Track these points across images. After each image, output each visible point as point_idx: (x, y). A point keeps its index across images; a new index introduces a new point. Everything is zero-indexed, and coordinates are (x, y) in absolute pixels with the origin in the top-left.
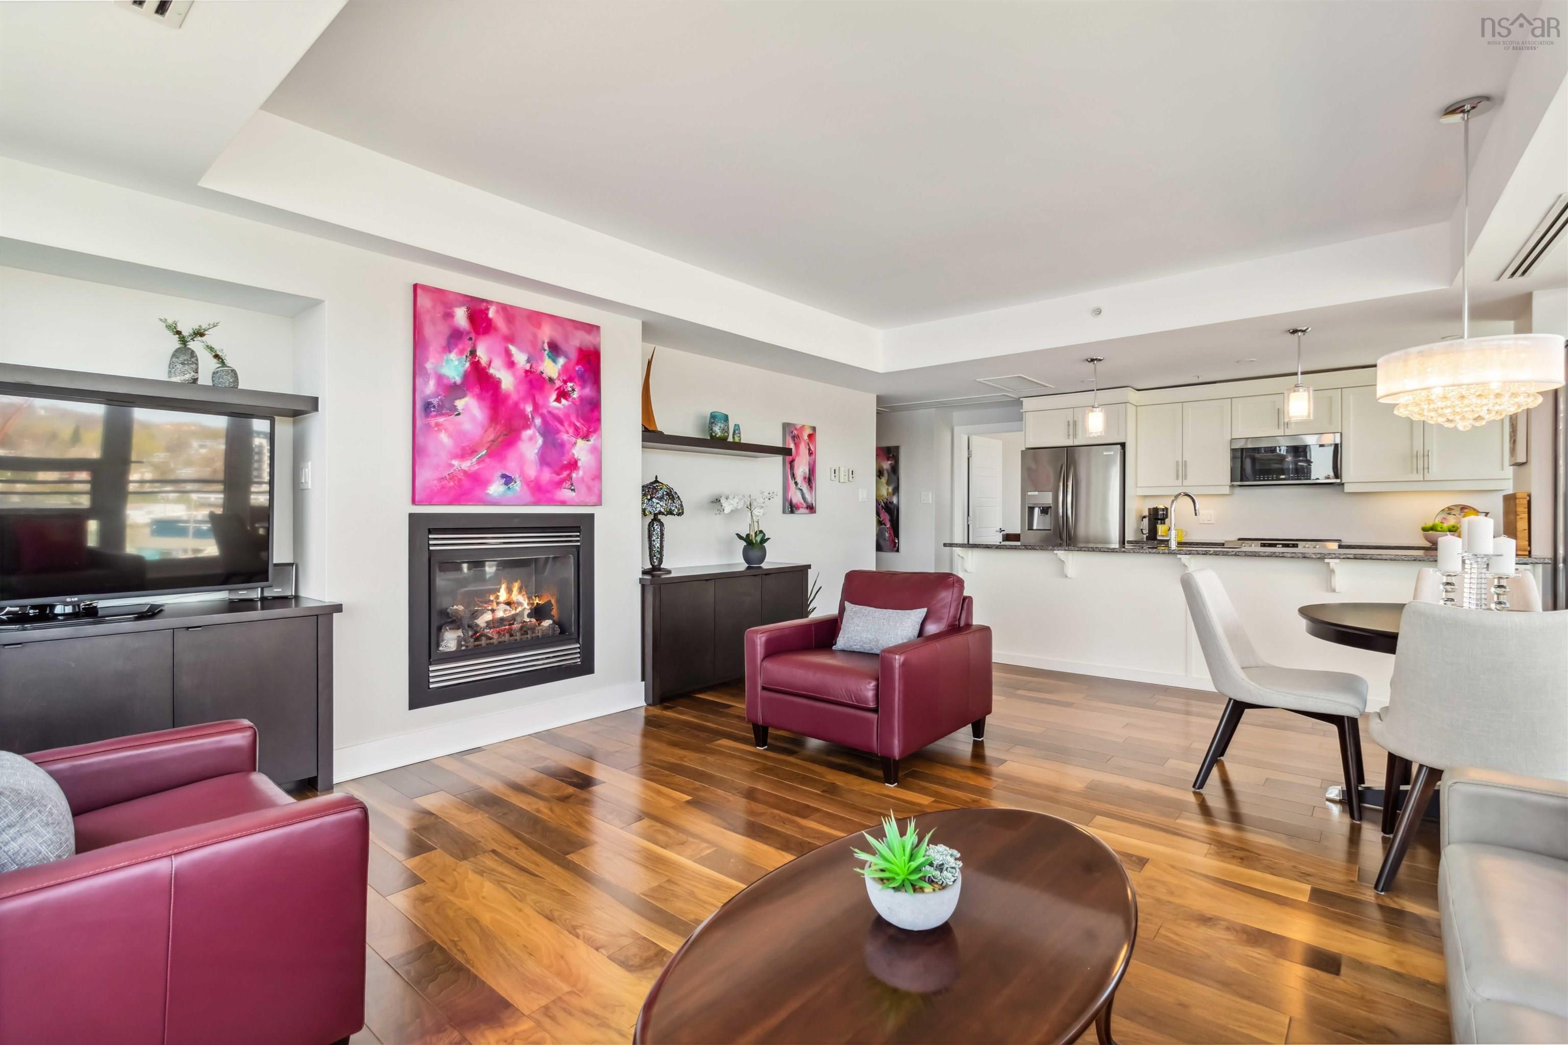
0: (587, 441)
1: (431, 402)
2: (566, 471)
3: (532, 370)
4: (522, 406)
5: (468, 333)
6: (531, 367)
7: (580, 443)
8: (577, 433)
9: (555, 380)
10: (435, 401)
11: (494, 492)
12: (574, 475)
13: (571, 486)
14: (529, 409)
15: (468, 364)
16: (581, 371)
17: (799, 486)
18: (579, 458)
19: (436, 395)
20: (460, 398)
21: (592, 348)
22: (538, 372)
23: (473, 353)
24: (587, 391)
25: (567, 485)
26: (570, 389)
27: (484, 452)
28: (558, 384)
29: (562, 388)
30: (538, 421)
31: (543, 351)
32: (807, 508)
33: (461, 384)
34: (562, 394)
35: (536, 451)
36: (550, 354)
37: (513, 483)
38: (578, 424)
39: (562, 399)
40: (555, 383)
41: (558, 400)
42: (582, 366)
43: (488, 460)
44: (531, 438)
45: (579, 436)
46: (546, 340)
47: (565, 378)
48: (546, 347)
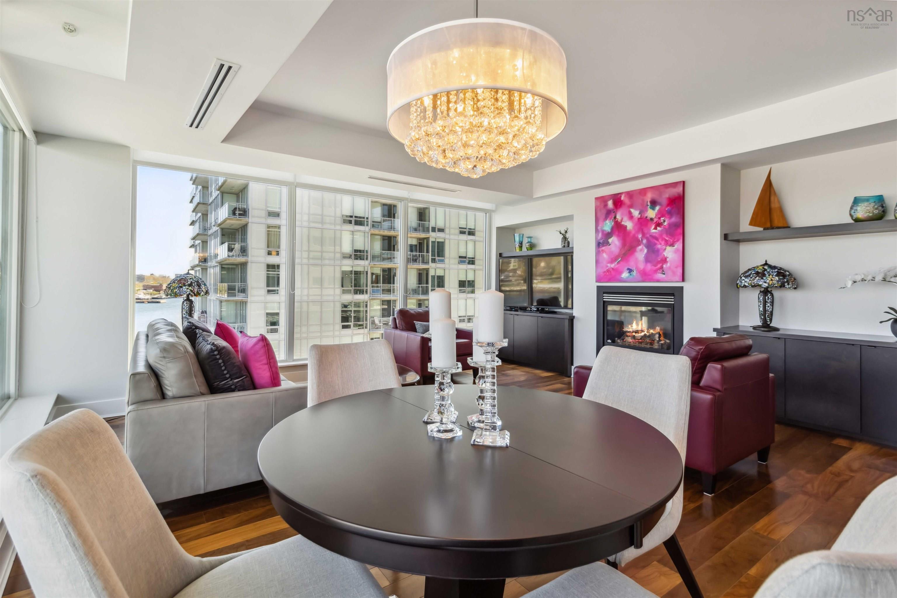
0: (673, 246)
2: (659, 264)
4: (637, 235)
5: (613, 210)
6: (641, 216)
7: (668, 248)
8: (667, 243)
9: (654, 218)
10: (601, 241)
11: (624, 276)
12: (664, 266)
13: (662, 272)
14: (640, 236)
15: (613, 223)
16: (670, 209)
18: (668, 256)
19: (602, 238)
20: (610, 238)
21: (678, 195)
22: (645, 217)
23: (615, 218)
24: (676, 218)
25: (660, 271)
26: (662, 221)
27: (620, 259)
28: (655, 220)
29: (658, 222)
30: (645, 241)
31: (647, 206)
33: (611, 232)
34: (658, 225)
35: (644, 256)
36: (651, 207)
37: (632, 272)
38: (667, 239)
39: (658, 227)
40: (653, 220)
41: (655, 228)
42: (670, 206)
43: (621, 263)
44: (641, 250)
45: (668, 245)
46: (649, 200)
47: (659, 216)
48: (649, 204)
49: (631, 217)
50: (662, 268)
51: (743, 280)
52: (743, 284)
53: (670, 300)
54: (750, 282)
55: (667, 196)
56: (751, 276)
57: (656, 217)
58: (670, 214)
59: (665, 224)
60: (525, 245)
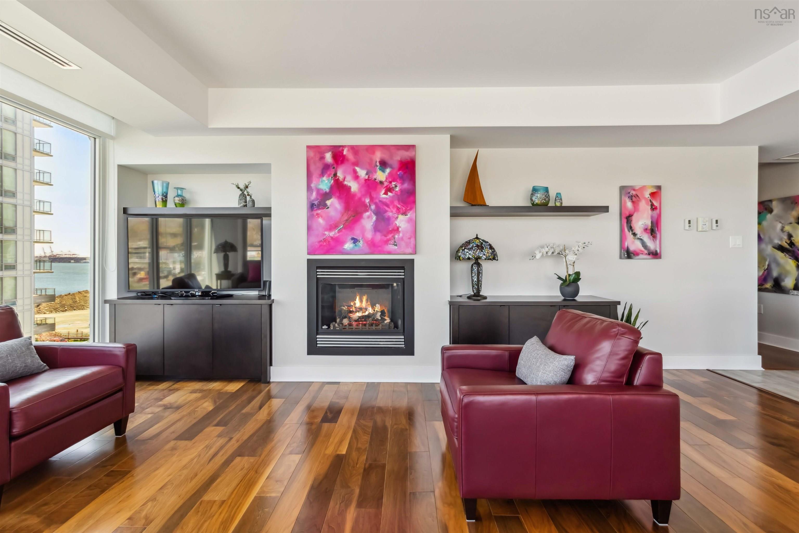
0: (406, 215)
1: (314, 203)
2: (391, 234)
3: (369, 179)
4: (363, 199)
5: (332, 165)
6: (369, 177)
7: (401, 217)
8: (398, 210)
9: (384, 182)
10: (316, 203)
11: (348, 247)
12: (396, 236)
13: (394, 243)
14: (367, 201)
15: (332, 181)
16: (401, 174)
17: (638, 236)
18: (400, 226)
19: (316, 199)
20: (328, 199)
21: (409, 159)
22: (373, 179)
23: (335, 175)
24: (406, 186)
25: (392, 242)
26: (394, 186)
27: (342, 227)
28: (386, 184)
29: (388, 186)
30: (373, 207)
31: (376, 167)
32: (649, 254)
33: (329, 192)
34: (389, 190)
35: (372, 224)
36: (381, 168)
37: (358, 243)
38: (399, 206)
39: (388, 192)
40: (384, 184)
41: (386, 193)
42: (402, 171)
43: (344, 230)
44: (369, 217)
45: (400, 213)
46: (378, 160)
47: (390, 180)
48: (378, 164)
49: (356, 177)
50: (393, 238)
51: (467, 252)
52: (467, 256)
53: (400, 274)
54: (474, 254)
55: (398, 158)
56: (474, 249)
57: (386, 181)
58: (402, 180)
59: (397, 189)
60: (173, 199)
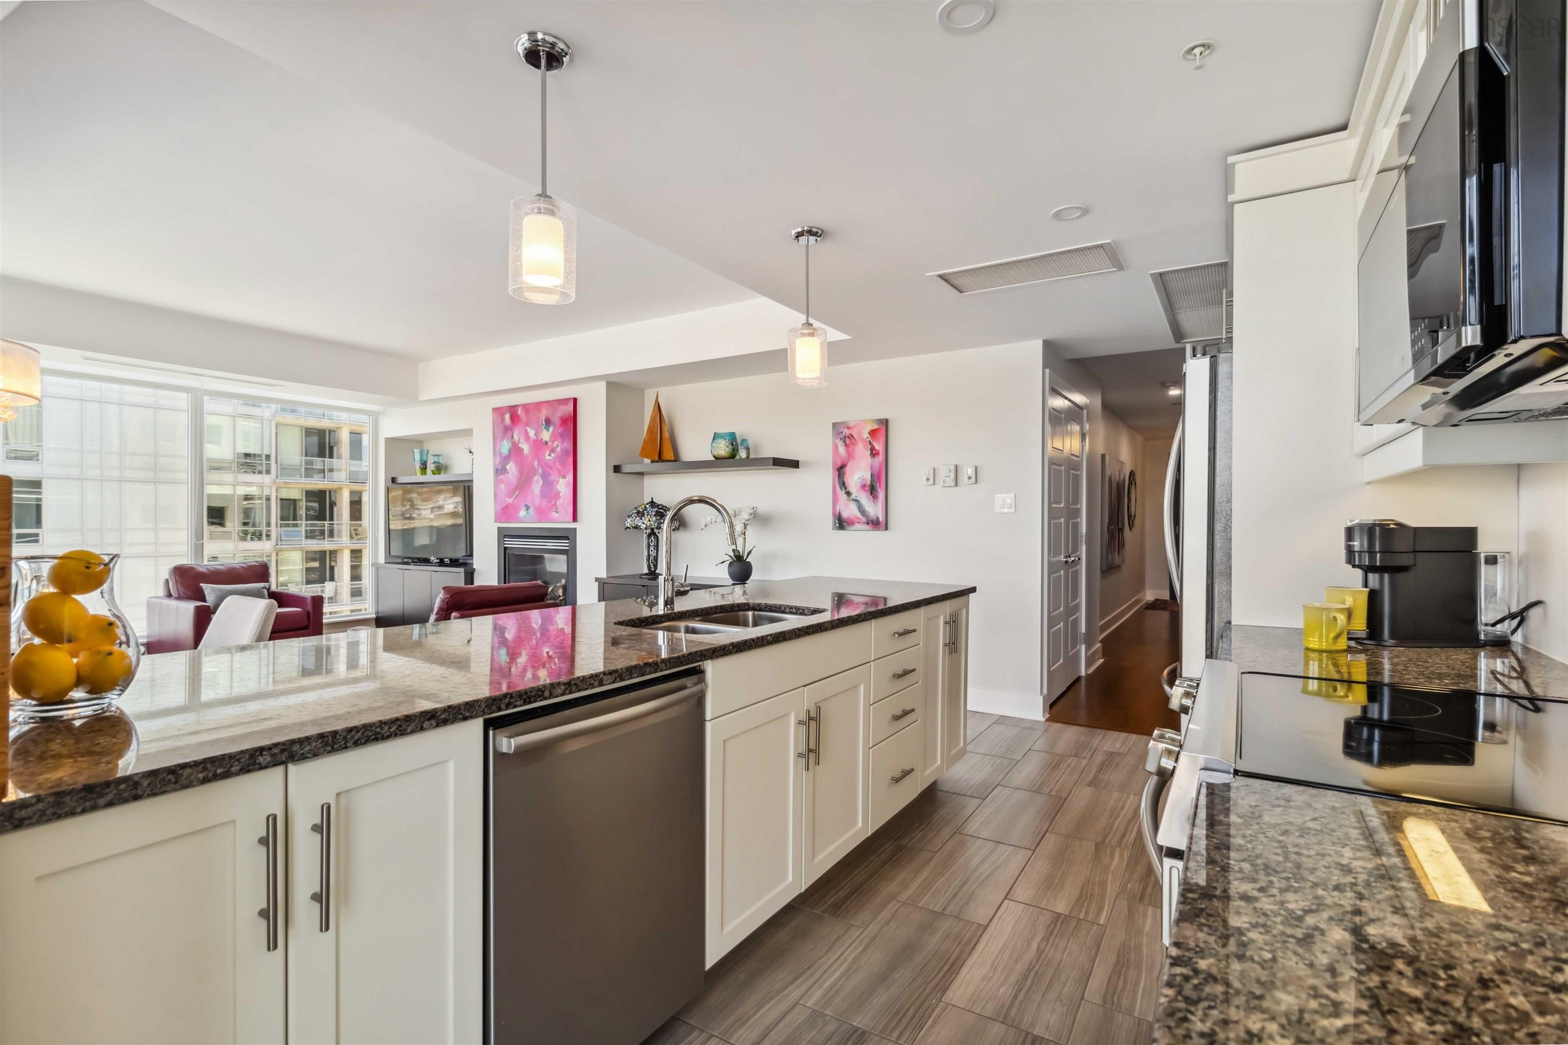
0: (565, 478)
2: (553, 500)
4: (533, 462)
5: (510, 426)
6: (536, 438)
8: (559, 474)
10: (499, 467)
11: (522, 515)
12: (558, 502)
13: (555, 510)
15: (510, 444)
16: (564, 431)
17: (853, 496)
18: (560, 491)
19: (500, 464)
20: (508, 464)
21: (573, 413)
22: (540, 439)
23: (512, 437)
24: (568, 443)
26: (556, 446)
27: (517, 492)
29: (551, 447)
30: (540, 470)
31: (542, 426)
32: (868, 524)
33: (508, 456)
34: (552, 450)
35: (539, 489)
36: (546, 427)
37: (529, 510)
38: (559, 468)
39: (552, 453)
40: (548, 444)
41: (550, 455)
42: (565, 428)
43: (519, 497)
44: (537, 481)
46: (544, 418)
47: (553, 439)
48: (544, 423)
49: (527, 438)
50: (555, 504)
53: (563, 545)
55: (558, 415)
57: (550, 441)
58: (566, 437)
59: (558, 449)
60: (431, 467)
